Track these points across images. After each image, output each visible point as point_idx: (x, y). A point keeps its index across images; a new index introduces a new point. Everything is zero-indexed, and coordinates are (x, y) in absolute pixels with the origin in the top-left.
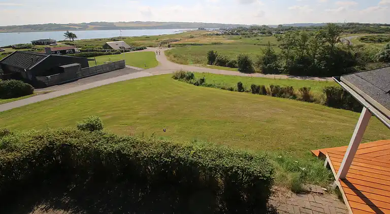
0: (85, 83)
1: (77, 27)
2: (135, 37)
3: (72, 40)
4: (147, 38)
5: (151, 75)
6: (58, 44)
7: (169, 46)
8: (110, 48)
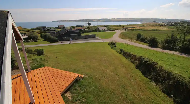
0: (76, 41)
1: (95, 21)
2: (115, 25)
3: (89, 25)
4: (120, 26)
5: (102, 41)
6: (84, 27)
7: (126, 30)
8: (99, 29)
